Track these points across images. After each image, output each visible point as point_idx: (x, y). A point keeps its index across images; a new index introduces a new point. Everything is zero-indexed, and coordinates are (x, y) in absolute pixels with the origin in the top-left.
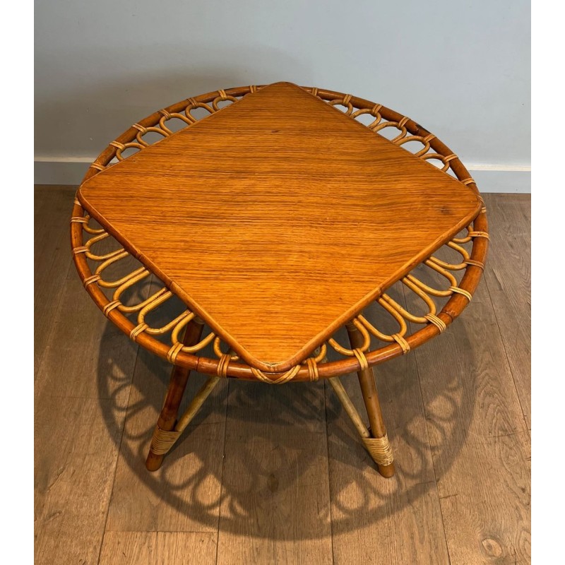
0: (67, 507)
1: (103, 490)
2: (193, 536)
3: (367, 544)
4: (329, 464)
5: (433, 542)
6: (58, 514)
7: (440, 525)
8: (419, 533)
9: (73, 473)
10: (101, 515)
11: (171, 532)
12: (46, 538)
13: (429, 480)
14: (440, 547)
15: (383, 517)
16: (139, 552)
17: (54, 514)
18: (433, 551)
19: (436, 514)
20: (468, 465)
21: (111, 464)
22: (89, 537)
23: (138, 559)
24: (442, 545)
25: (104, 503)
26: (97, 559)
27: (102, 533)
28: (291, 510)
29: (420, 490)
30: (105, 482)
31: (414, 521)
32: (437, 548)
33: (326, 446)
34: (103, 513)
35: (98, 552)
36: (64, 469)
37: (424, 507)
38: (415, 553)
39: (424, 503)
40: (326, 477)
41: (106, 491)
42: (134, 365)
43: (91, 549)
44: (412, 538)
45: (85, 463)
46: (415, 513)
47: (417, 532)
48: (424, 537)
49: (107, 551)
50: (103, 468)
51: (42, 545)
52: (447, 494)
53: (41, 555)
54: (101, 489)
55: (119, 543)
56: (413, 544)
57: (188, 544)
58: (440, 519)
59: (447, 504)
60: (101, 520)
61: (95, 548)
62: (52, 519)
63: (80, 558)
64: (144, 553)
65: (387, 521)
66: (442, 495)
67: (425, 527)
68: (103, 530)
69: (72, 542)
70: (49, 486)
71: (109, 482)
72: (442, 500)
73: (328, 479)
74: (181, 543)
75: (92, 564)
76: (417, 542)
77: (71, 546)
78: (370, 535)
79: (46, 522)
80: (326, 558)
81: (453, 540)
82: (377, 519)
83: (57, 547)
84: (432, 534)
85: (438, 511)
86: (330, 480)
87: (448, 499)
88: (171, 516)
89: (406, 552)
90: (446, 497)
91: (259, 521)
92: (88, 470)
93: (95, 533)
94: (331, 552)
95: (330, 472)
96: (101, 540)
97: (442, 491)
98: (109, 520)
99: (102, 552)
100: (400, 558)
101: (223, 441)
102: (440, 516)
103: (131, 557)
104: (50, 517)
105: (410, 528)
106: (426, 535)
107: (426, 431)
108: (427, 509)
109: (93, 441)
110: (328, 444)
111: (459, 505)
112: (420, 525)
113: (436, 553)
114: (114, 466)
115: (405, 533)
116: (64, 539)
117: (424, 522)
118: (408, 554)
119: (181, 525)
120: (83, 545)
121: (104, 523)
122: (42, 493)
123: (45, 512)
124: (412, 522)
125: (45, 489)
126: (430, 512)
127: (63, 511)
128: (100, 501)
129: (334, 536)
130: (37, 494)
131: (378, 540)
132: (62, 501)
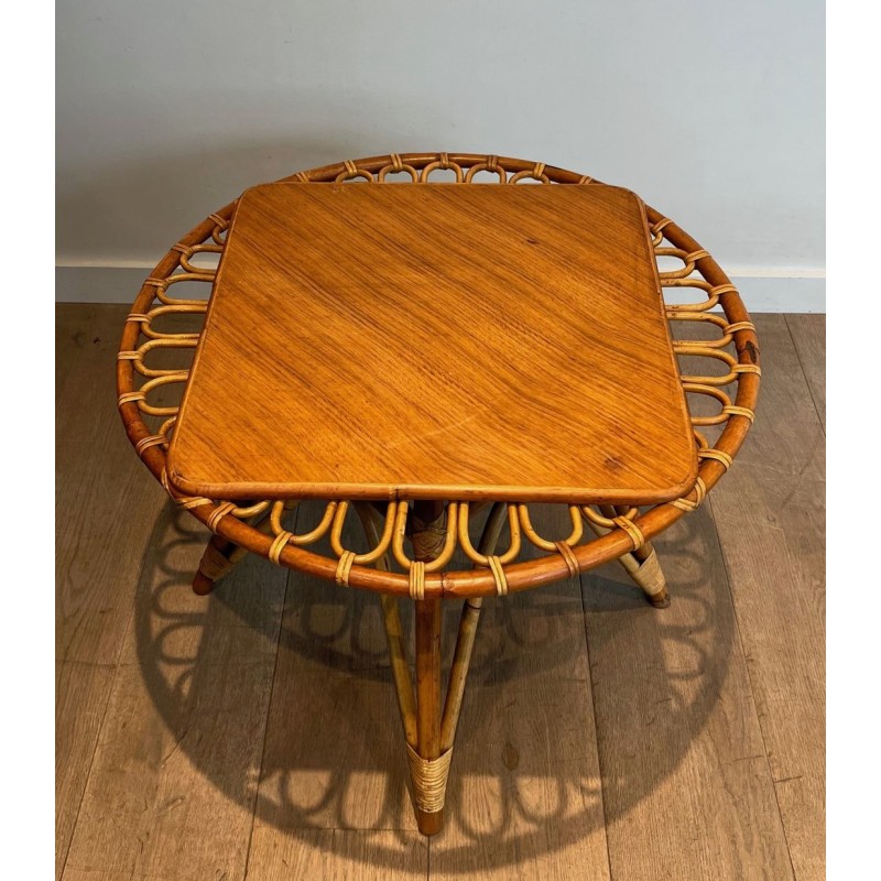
0: (194, 790)
3: (663, 852)
4: (597, 728)
5: (766, 849)
6: (180, 801)
7: (777, 823)
8: (744, 835)
9: (200, 740)
10: (246, 803)
11: (356, 829)
12: (164, 836)
13: (756, 753)
14: (778, 857)
16: (308, 860)
17: (174, 801)
18: (768, 864)
19: (770, 806)
20: (816, 731)
21: (257, 726)
22: (229, 837)
23: (306, 870)
24: (782, 855)
25: (251, 785)
26: (243, 869)
27: (249, 830)
28: (540, 798)
29: (741, 769)
30: (250, 753)
31: (735, 816)
32: (773, 858)
33: (591, 700)
34: (249, 799)
35: (245, 859)
36: (185, 733)
37: (751, 796)
38: (739, 866)
39: (749, 790)
40: (592, 748)
41: (252, 766)
42: (286, 576)
43: (234, 854)
44: (734, 842)
45: (217, 723)
46: (735, 804)
47: (741, 834)
48: (752, 841)
49: (256, 857)
50: (245, 732)
51: (158, 848)
52: (786, 776)
53: (157, 861)
54: (243, 763)
55: (275, 846)
56: (736, 853)
58: (776, 814)
59: (786, 790)
61: (239, 853)
62: (170, 808)
63: (217, 867)
64: (315, 862)
65: (692, 816)
66: (777, 777)
67: (754, 826)
68: (250, 825)
69: (203, 842)
70: (164, 758)
71: (256, 753)
72: (778, 785)
73: (596, 751)
75: (236, 876)
76: (742, 850)
77: (202, 849)
78: (667, 837)
79: (163, 813)
80: (599, 873)
81: (798, 846)
83: (181, 850)
84: (764, 836)
85: (773, 801)
86: (599, 753)
87: (787, 783)
88: (355, 805)
89: (725, 865)
90: (784, 781)
91: (492, 813)
92: (223, 735)
93: (239, 829)
94: (607, 863)
95: (600, 740)
96: (247, 840)
97: (777, 771)
98: (259, 811)
99: (250, 859)
100: (716, 872)
102: (776, 808)
103: (294, 867)
104: (168, 805)
105: (729, 827)
106: (756, 839)
107: (748, 678)
108: (755, 797)
109: (227, 691)
110: (594, 698)
111: (805, 793)
112: (746, 823)
113: (773, 866)
114: (263, 727)
115: (722, 835)
116: (191, 838)
117: (752, 818)
118: (728, 866)
120: (221, 847)
122: (154, 767)
123: (161, 797)
124: (732, 817)
125: (157, 763)
126: (760, 803)
127: (188, 797)
128: (243, 781)
129: (610, 838)
130: (147, 770)
131: (680, 845)
132: (185, 782)
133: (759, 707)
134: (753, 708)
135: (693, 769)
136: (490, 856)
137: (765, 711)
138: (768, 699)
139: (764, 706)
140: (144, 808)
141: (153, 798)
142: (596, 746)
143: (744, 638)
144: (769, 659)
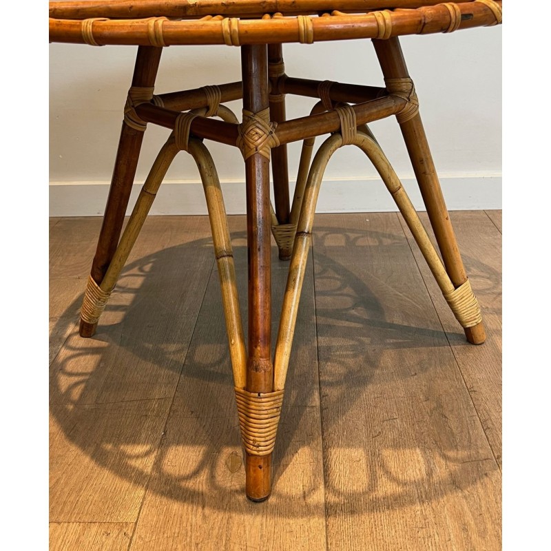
2: (94, 528)
4: (322, 440)
8: (476, 524)
11: (59, 523)
13: (483, 457)
15: (412, 503)
31: (466, 508)
33: (319, 420)
37: (481, 490)
39: (479, 486)
40: (317, 454)
44: (465, 530)
46: (465, 497)
47: (472, 523)
48: (485, 529)
56: (468, 538)
57: (82, 538)
65: (419, 508)
67: (487, 516)
74: (72, 537)
76: (474, 537)
78: (392, 525)
82: (402, 505)
86: (324, 458)
88: (65, 503)
101: (166, 417)
105: (459, 516)
110: (322, 418)
112: (477, 513)
119: (78, 514)
124: (462, 509)
126: (492, 496)
129: (330, 527)
131: (406, 532)
133: (483, 423)
134: (478, 423)
135: (420, 470)
136: (197, 544)
137: (490, 425)
138: (492, 417)
139: (489, 422)
142: (321, 453)
143: (465, 377)
144: (491, 390)
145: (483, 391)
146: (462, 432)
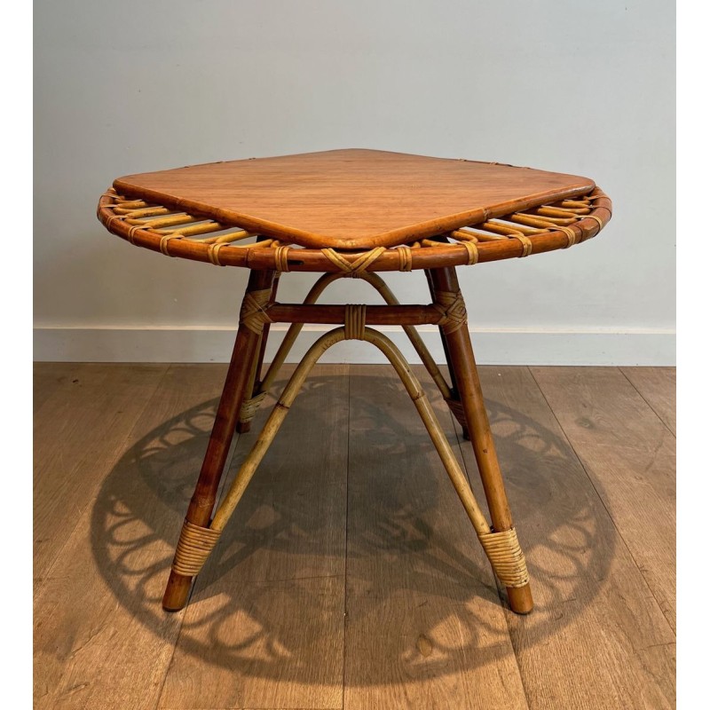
0: (99, 678)
1: (158, 655)
6: (83, 687)
9: (113, 635)
10: (152, 688)
13: (668, 641)
17: (77, 686)
21: (173, 624)
25: (159, 672)
29: (657, 654)
34: (156, 684)
36: (100, 629)
41: (163, 656)
54: (154, 654)
60: (152, 693)
62: (72, 692)
68: (154, 706)
70: (74, 650)
79: (63, 697)
98: (164, 694)
101: (343, 597)
104: (70, 690)
107: (645, 583)
121: (156, 698)
122: (62, 659)
123: (64, 683)
125: (66, 654)
127: (92, 683)
128: (152, 668)
130: (54, 660)
132: (91, 670)
133: (661, 604)
134: (656, 605)
137: (668, 608)
138: (669, 599)
139: (666, 604)
140: (44, 692)
141: (56, 684)
144: (662, 570)
145: (654, 570)
146: (642, 614)
